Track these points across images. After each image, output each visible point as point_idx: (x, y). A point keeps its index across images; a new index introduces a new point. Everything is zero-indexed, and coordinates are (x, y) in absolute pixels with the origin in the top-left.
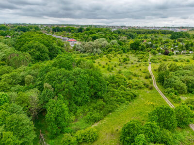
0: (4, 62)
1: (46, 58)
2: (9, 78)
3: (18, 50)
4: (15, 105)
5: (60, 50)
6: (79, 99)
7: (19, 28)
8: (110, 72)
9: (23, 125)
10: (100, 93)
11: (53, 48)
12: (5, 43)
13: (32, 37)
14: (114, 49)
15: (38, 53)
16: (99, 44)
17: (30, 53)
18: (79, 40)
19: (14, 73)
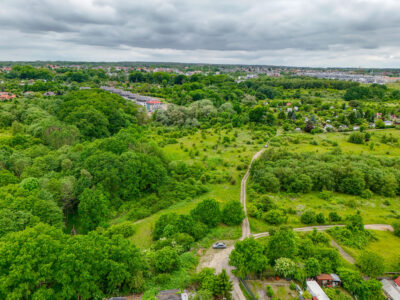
0: (39, 139)
1: (103, 134)
2: (43, 162)
3: (62, 120)
4: (45, 191)
5: (128, 121)
6: (125, 192)
7: (70, 75)
8: (192, 158)
9: (51, 211)
10: (153, 185)
11: (117, 118)
12: (43, 107)
13: (86, 98)
14: (221, 119)
15: (90, 126)
16: (197, 111)
17: (78, 126)
18: (170, 100)
19: (49, 156)
